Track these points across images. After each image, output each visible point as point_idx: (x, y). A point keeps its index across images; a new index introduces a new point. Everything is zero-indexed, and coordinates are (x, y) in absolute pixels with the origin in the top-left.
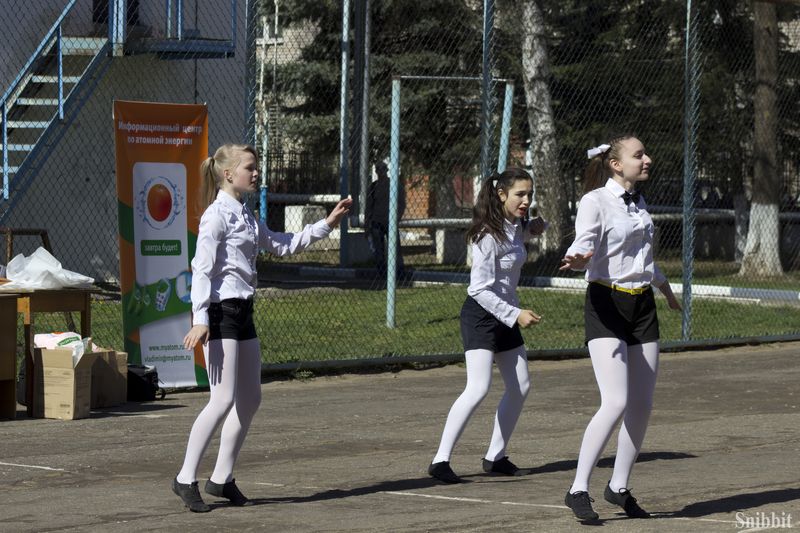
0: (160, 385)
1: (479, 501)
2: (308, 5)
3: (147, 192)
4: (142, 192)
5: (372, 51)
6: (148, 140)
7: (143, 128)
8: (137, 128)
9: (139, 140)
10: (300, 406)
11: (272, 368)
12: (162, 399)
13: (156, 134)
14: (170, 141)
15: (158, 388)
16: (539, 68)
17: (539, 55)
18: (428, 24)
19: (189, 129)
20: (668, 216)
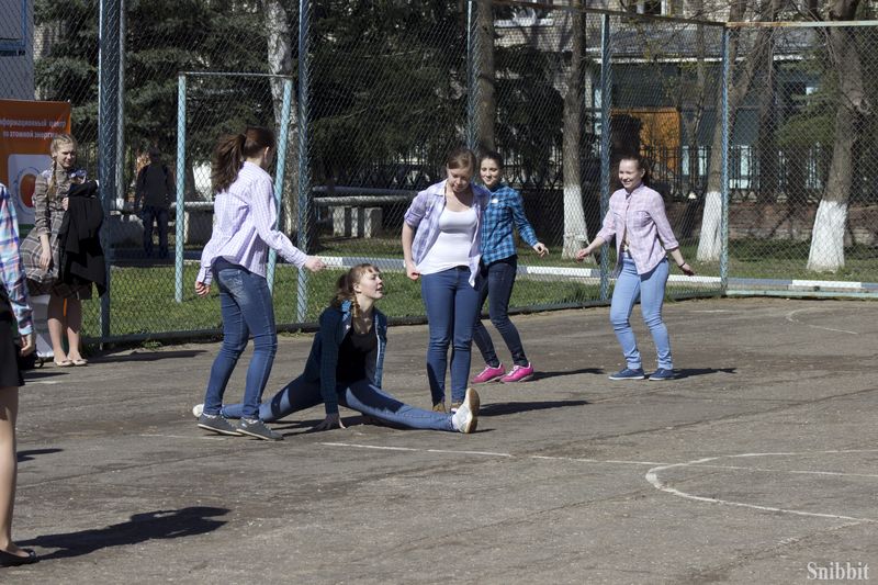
0: (39, 355)
1: (406, 449)
2: (60, 5)
3: (20, 181)
4: (16, 182)
5: (127, 49)
6: (21, 135)
7: (16, 123)
8: (12, 123)
9: (13, 134)
10: (172, 372)
11: (127, 338)
12: (40, 367)
13: (27, 129)
14: (38, 135)
15: (37, 357)
16: (283, 63)
17: (283, 50)
18: (172, 23)
19: (56, 124)
20: (387, 197)
